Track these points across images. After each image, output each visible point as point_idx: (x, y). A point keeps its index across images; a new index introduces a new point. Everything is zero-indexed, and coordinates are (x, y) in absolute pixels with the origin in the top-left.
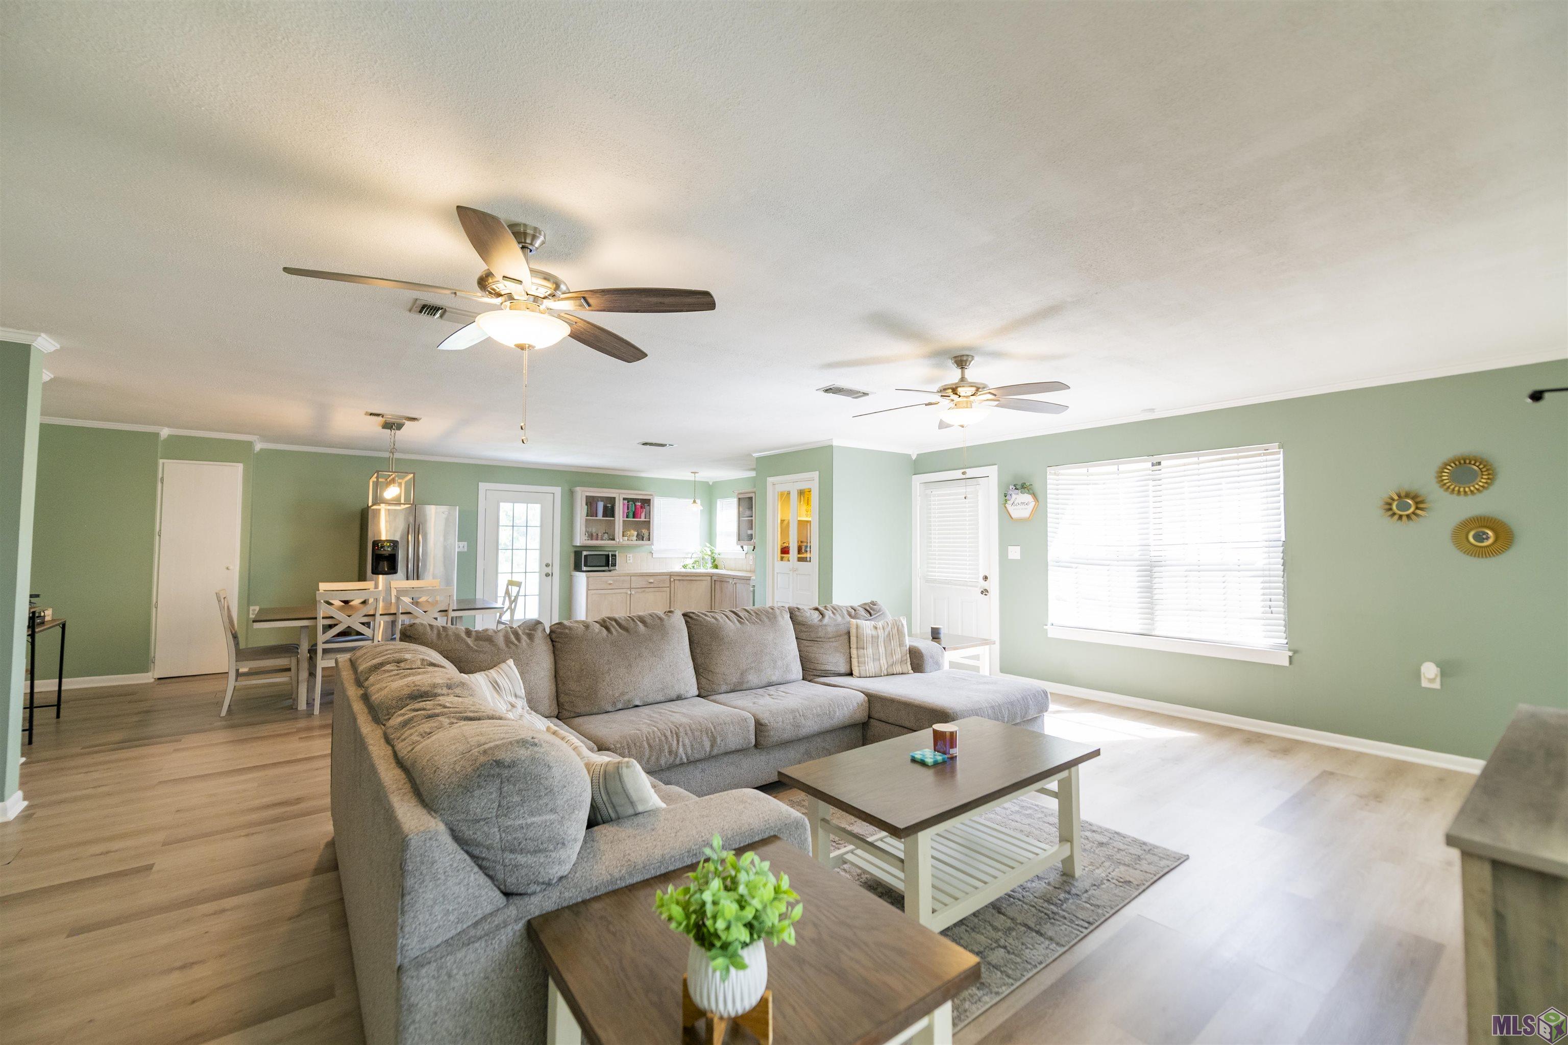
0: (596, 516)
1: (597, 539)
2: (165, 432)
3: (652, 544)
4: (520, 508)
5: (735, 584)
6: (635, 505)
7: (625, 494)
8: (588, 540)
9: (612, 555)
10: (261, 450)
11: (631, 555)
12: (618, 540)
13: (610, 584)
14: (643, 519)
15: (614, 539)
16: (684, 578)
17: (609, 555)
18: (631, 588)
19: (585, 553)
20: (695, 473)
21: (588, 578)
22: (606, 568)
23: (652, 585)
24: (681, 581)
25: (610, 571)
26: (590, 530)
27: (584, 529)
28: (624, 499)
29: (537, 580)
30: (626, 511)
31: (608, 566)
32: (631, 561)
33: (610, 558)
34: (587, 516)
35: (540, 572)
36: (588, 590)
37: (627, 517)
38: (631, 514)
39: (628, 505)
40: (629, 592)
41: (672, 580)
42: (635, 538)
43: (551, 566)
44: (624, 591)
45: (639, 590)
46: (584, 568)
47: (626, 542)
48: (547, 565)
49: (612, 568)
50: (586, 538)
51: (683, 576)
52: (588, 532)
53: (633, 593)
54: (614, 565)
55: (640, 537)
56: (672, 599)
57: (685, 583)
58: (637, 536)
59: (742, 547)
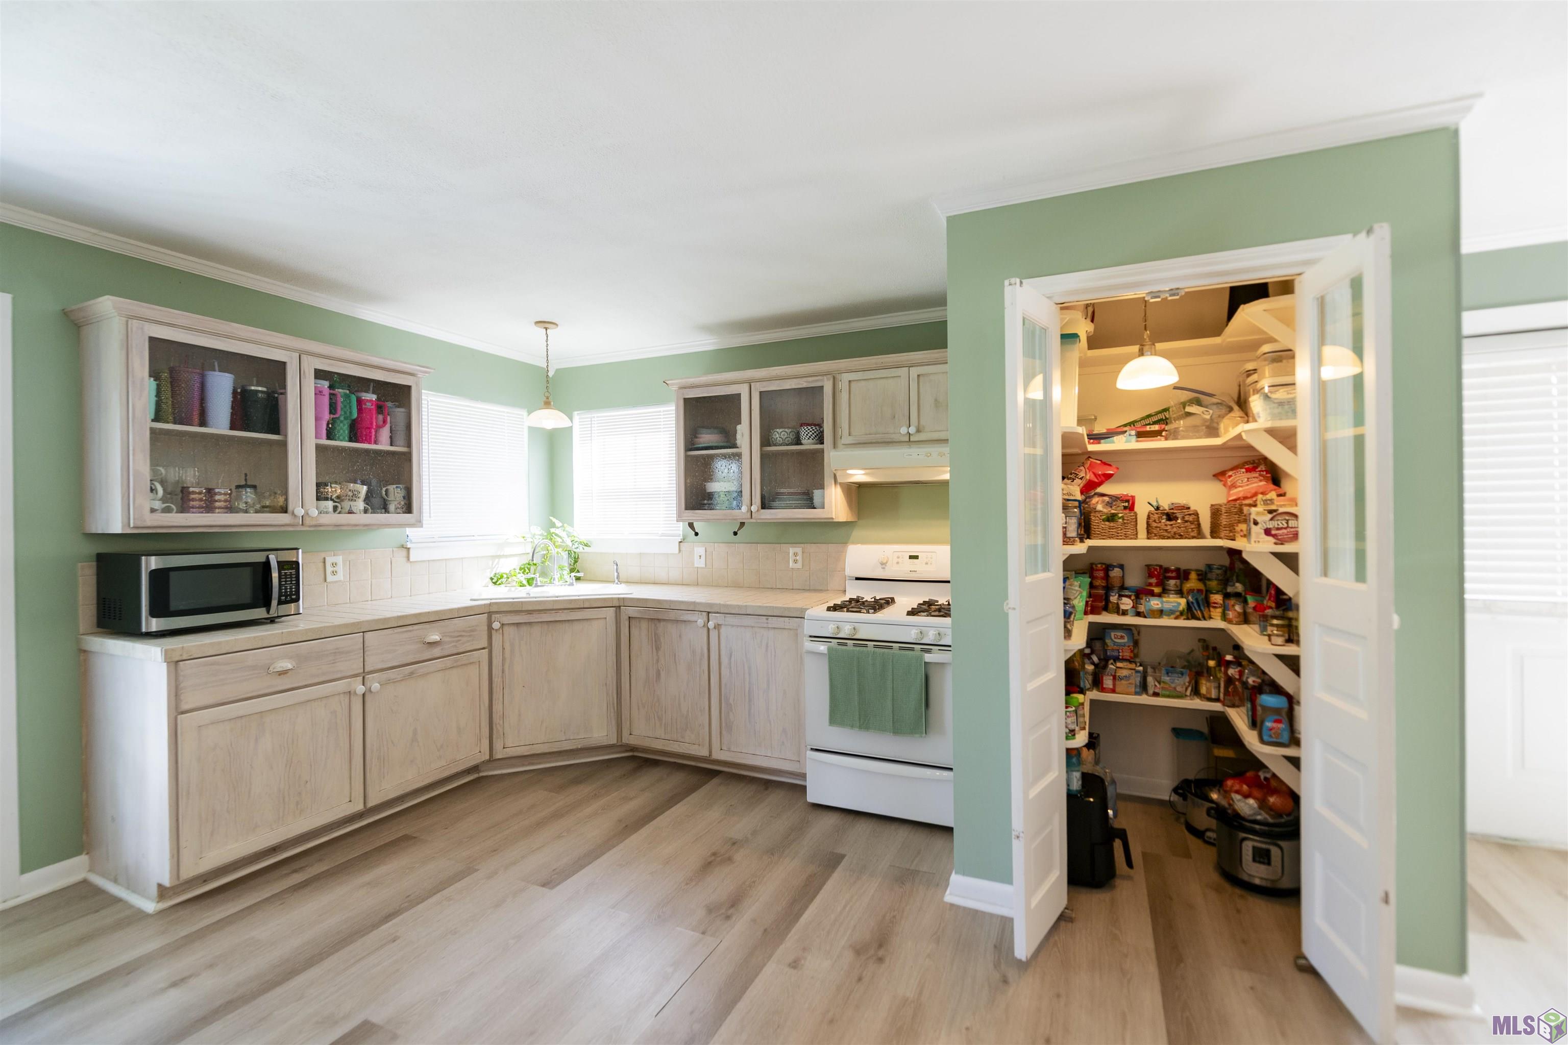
0: (203, 423)
1: (209, 508)
3: (419, 523)
5: (718, 627)
6: (360, 402)
7: (321, 358)
8: (167, 510)
9: (281, 565)
11: (339, 559)
12: (300, 512)
13: (283, 673)
14: (384, 445)
15: (284, 511)
16: (532, 618)
17: (267, 565)
18: (364, 675)
19: (153, 563)
20: (545, 324)
21: (174, 664)
22: (259, 613)
23: (437, 652)
24: (524, 629)
25: (272, 621)
26: (172, 474)
27: (142, 465)
28: (320, 374)
30: (327, 416)
31: (267, 604)
32: (340, 576)
33: (275, 575)
34: (157, 419)
36: (177, 711)
37: (329, 437)
38: (343, 428)
39: (332, 396)
40: (361, 689)
41: (496, 625)
42: (360, 505)
44: (341, 685)
45: (391, 674)
46: (155, 624)
47: (332, 518)
49: (284, 609)
50: (158, 505)
51: (530, 612)
52: (163, 483)
53: (376, 686)
54: (292, 596)
55: (376, 501)
56: (497, 680)
57: (536, 630)
58: (367, 499)
59: (691, 525)
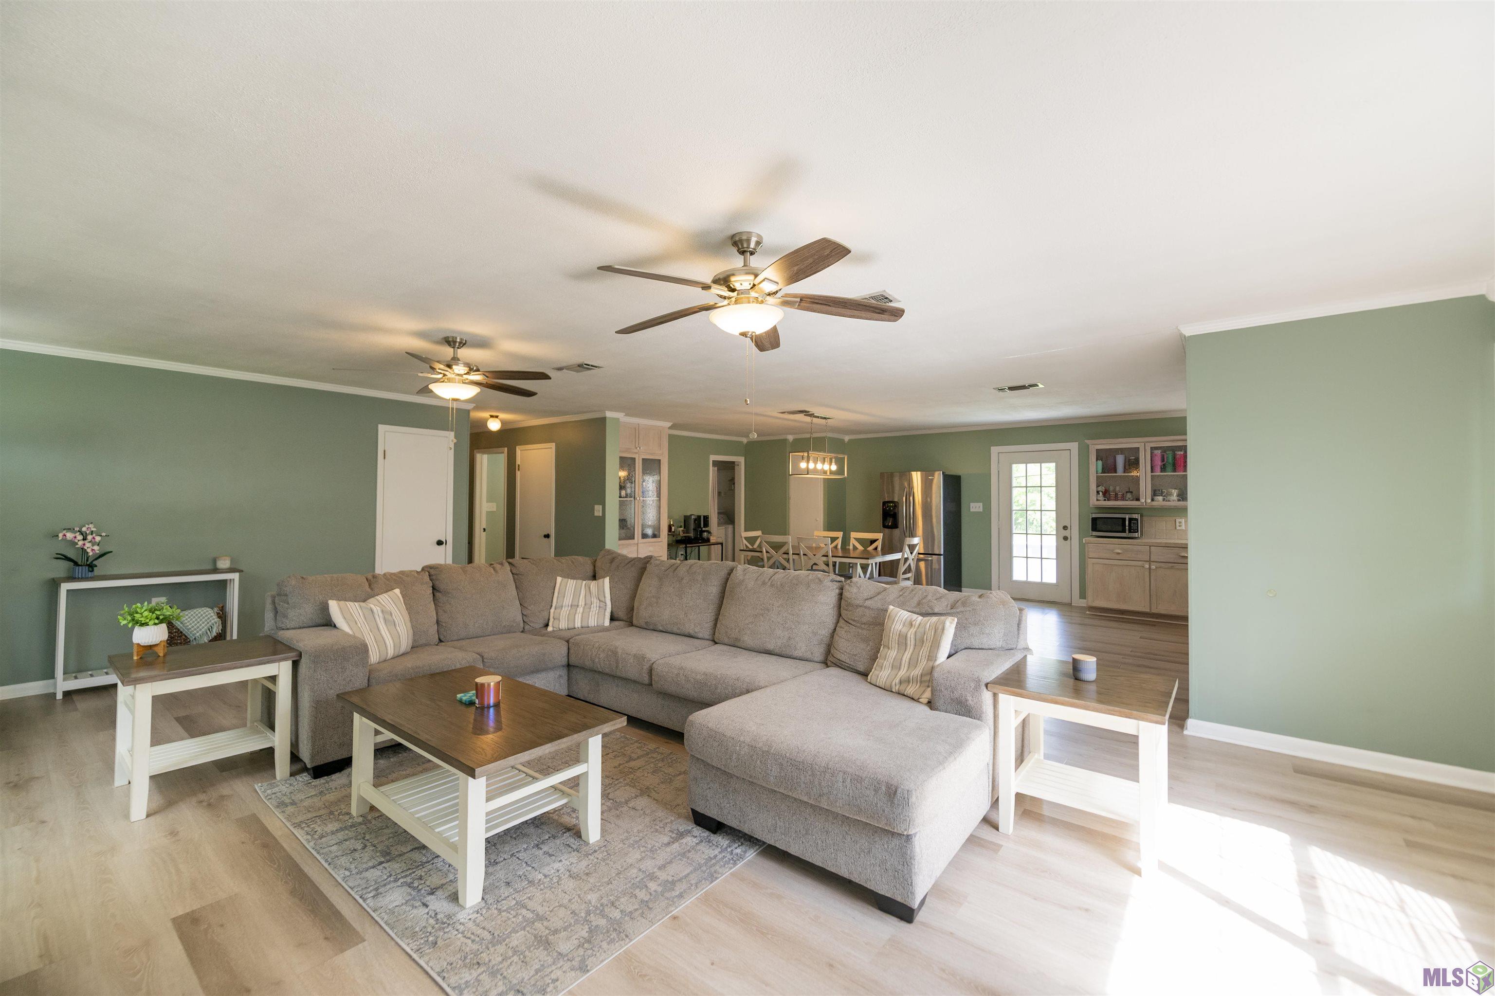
0: (1116, 472)
1: (1116, 499)
2: (790, 438)
4: (1033, 468)
6: (1175, 455)
7: (1152, 442)
8: (1106, 500)
9: (1130, 519)
10: (849, 440)
12: (1142, 501)
13: (1118, 553)
15: (1138, 499)
17: (1125, 518)
18: (1150, 561)
19: (1103, 515)
21: (1103, 545)
22: (1124, 534)
25: (1130, 538)
28: (1151, 449)
29: (1054, 544)
30: (1160, 464)
31: (1126, 532)
33: (1127, 523)
34: (1103, 473)
35: (1057, 535)
37: (1155, 471)
38: (1168, 467)
39: (1162, 455)
40: (1147, 566)
42: (1174, 498)
43: (1069, 530)
44: (1140, 563)
45: (1162, 565)
46: (1100, 533)
47: (1160, 503)
48: (1065, 528)
49: (1130, 535)
50: (1103, 498)
53: (1153, 567)
54: (1133, 531)
58: (1178, 495)
